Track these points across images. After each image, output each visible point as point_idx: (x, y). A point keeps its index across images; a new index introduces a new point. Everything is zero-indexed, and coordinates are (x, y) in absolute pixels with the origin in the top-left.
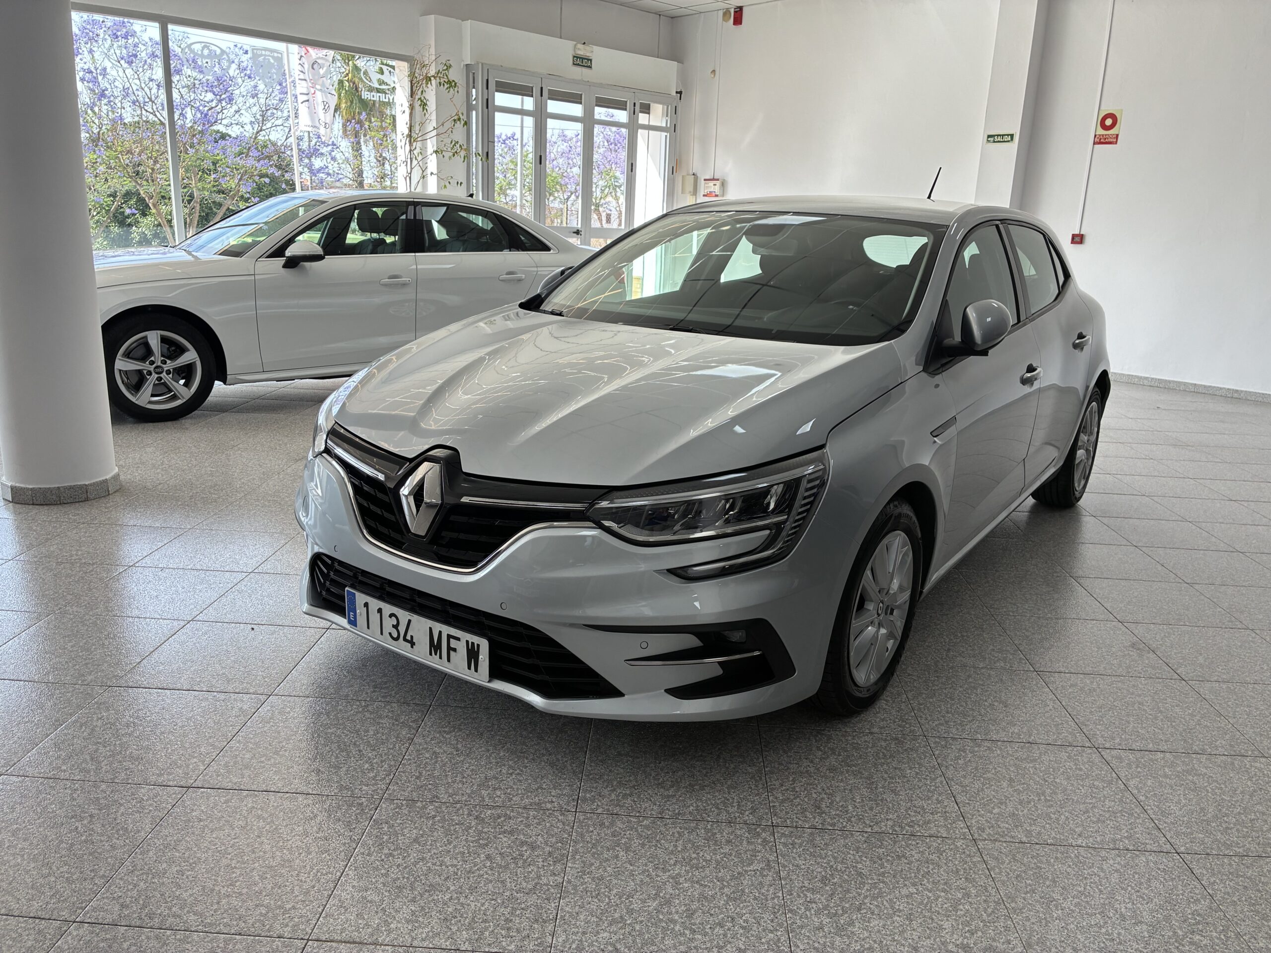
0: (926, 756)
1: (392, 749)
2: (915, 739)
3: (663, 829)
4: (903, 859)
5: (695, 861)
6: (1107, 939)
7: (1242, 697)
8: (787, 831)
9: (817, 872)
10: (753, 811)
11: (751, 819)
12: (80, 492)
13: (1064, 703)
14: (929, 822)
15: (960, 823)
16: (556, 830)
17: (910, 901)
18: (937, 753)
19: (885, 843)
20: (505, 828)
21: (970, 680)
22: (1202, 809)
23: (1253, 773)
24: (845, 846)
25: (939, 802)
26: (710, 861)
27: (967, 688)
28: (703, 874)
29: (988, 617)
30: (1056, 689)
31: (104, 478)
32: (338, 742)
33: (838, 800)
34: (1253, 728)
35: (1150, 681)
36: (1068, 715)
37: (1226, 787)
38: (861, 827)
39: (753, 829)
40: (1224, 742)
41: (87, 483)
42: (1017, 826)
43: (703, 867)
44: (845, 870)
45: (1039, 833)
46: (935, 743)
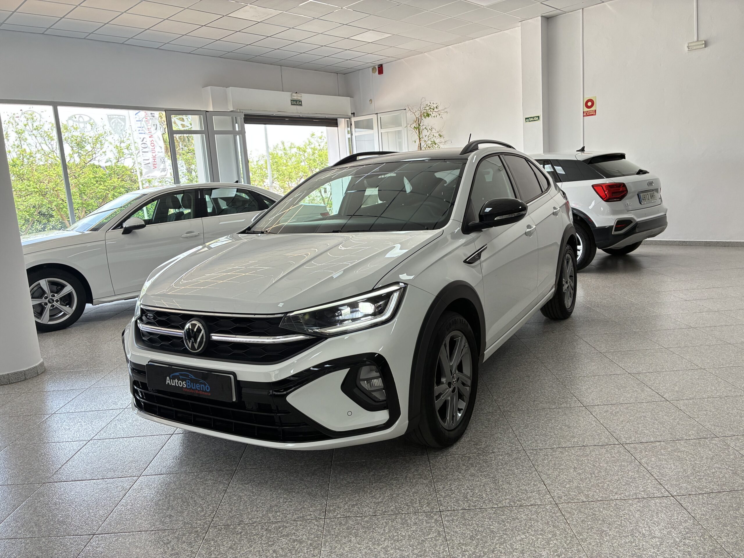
0: (525, 461)
1: (214, 497)
2: (519, 452)
3: (376, 522)
4: (516, 520)
5: (396, 537)
6: (636, 549)
7: (701, 406)
8: (449, 513)
9: (468, 534)
10: (429, 504)
11: (427, 509)
12: (21, 375)
13: (601, 422)
14: (530, 497)
15: (548, 495)
16: (313, 530)
17: (522, 543)
18: (532, 458)
19: (506, 512)
20: (284, 533)
21: (548, 416)
22: (685, 470)
23: (712, 447)
24: (482, 517)
25: (535, 485)
26: (405, 536)
27: (546, 421)
28: (401, 544)
29: (555, 380)
30: (596, 415)
31: (34, 366)
32: (181, 498)
33: (477, 492)
34: (709, 422)
35: (648, 404)
36: (604, 428)
37: (697, 456)
38: (491, 505)
39: (429, 515)
40: (693, 432)
41: (25, 369)
42: (580, 493)
43: (401, 540)
44: (484, 531)
45: (593, 495)
46: (530, 453)
